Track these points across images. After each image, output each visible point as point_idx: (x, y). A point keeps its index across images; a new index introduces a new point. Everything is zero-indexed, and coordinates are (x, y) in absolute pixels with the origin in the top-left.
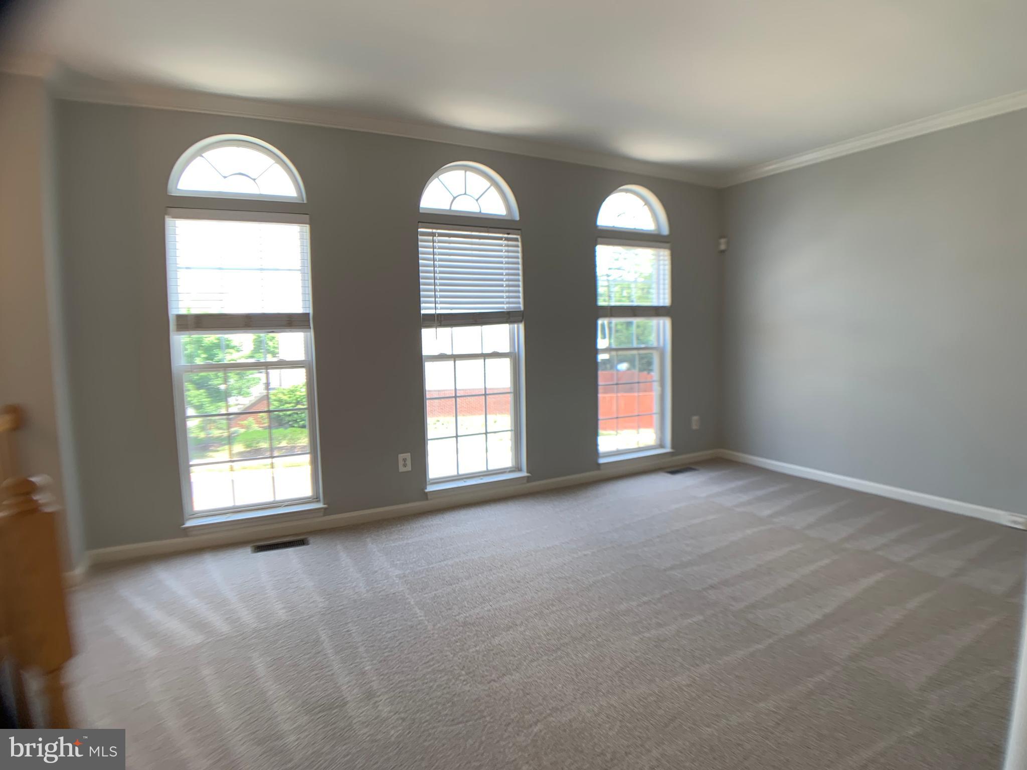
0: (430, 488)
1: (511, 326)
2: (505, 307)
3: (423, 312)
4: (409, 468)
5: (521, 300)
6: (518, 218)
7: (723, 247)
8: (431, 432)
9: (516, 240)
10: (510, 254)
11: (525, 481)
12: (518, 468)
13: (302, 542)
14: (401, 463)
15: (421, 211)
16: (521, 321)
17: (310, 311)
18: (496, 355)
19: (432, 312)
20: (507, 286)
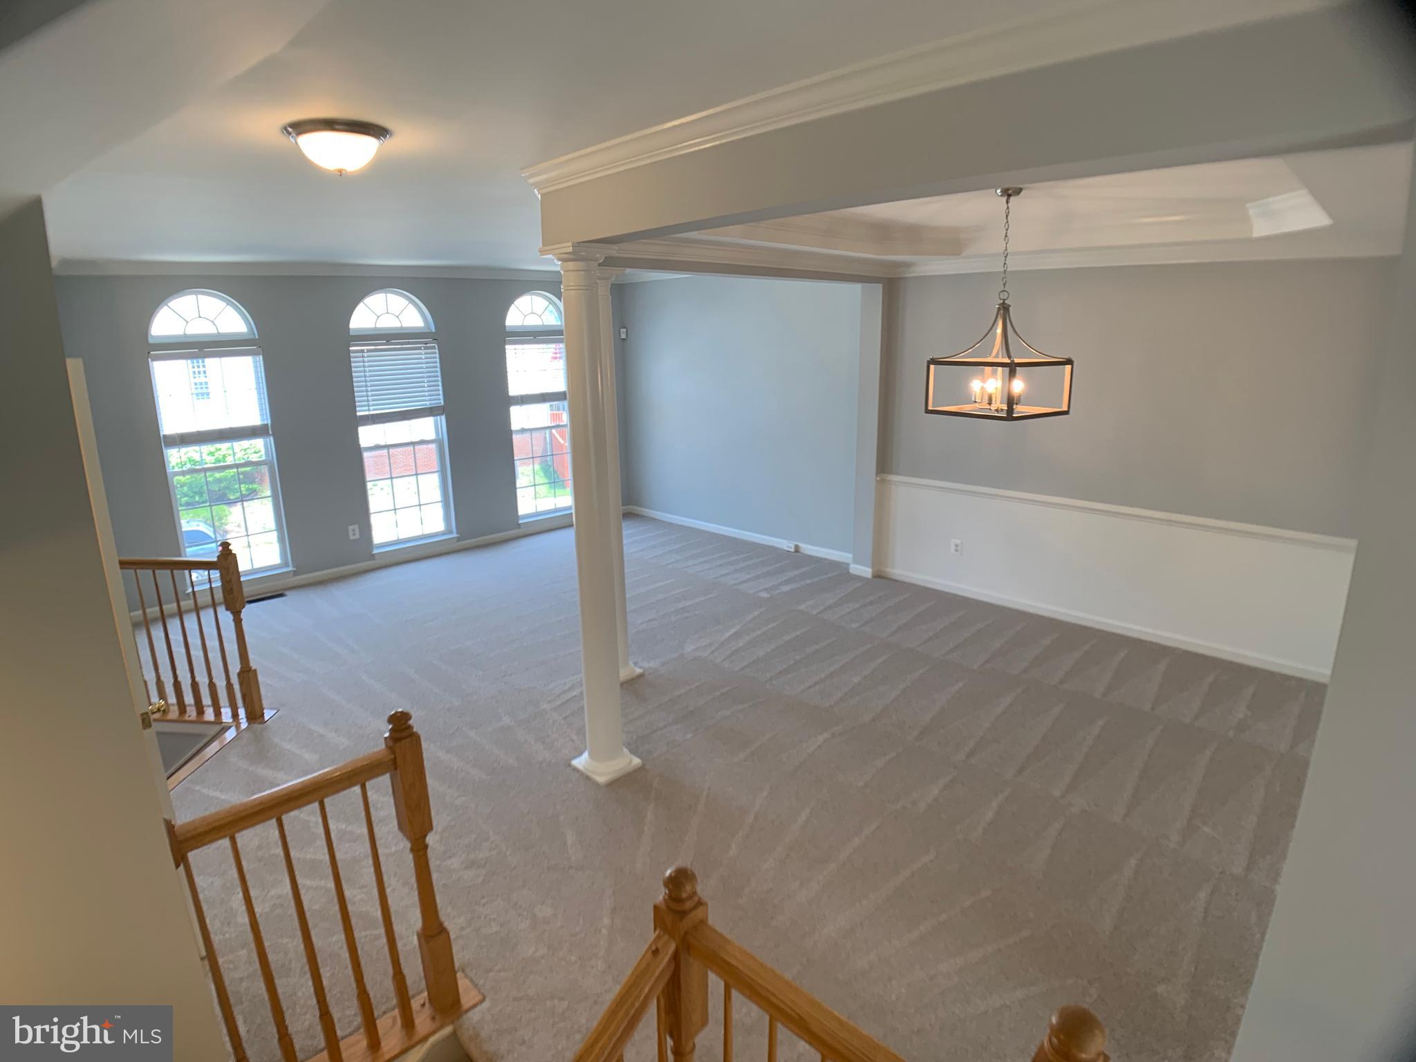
0: (375, 551)
1: (435, 418)
2: (428, 404)
3: (358, 414)
4: (357, 536)
5: (441, 397)
6: (434, 330)
7: (623, 336)
8: (373, 506)
9: (434, 347)
10: (429, 360)
11: (455, 541)
12: (448, 531)
13: (281, 595)
14: (351, 533)
15: (351, 333)
16: (443, 414)
17: (269, 422)
18: (422, 442)
19: (367, 413)
20: (429, 386)
